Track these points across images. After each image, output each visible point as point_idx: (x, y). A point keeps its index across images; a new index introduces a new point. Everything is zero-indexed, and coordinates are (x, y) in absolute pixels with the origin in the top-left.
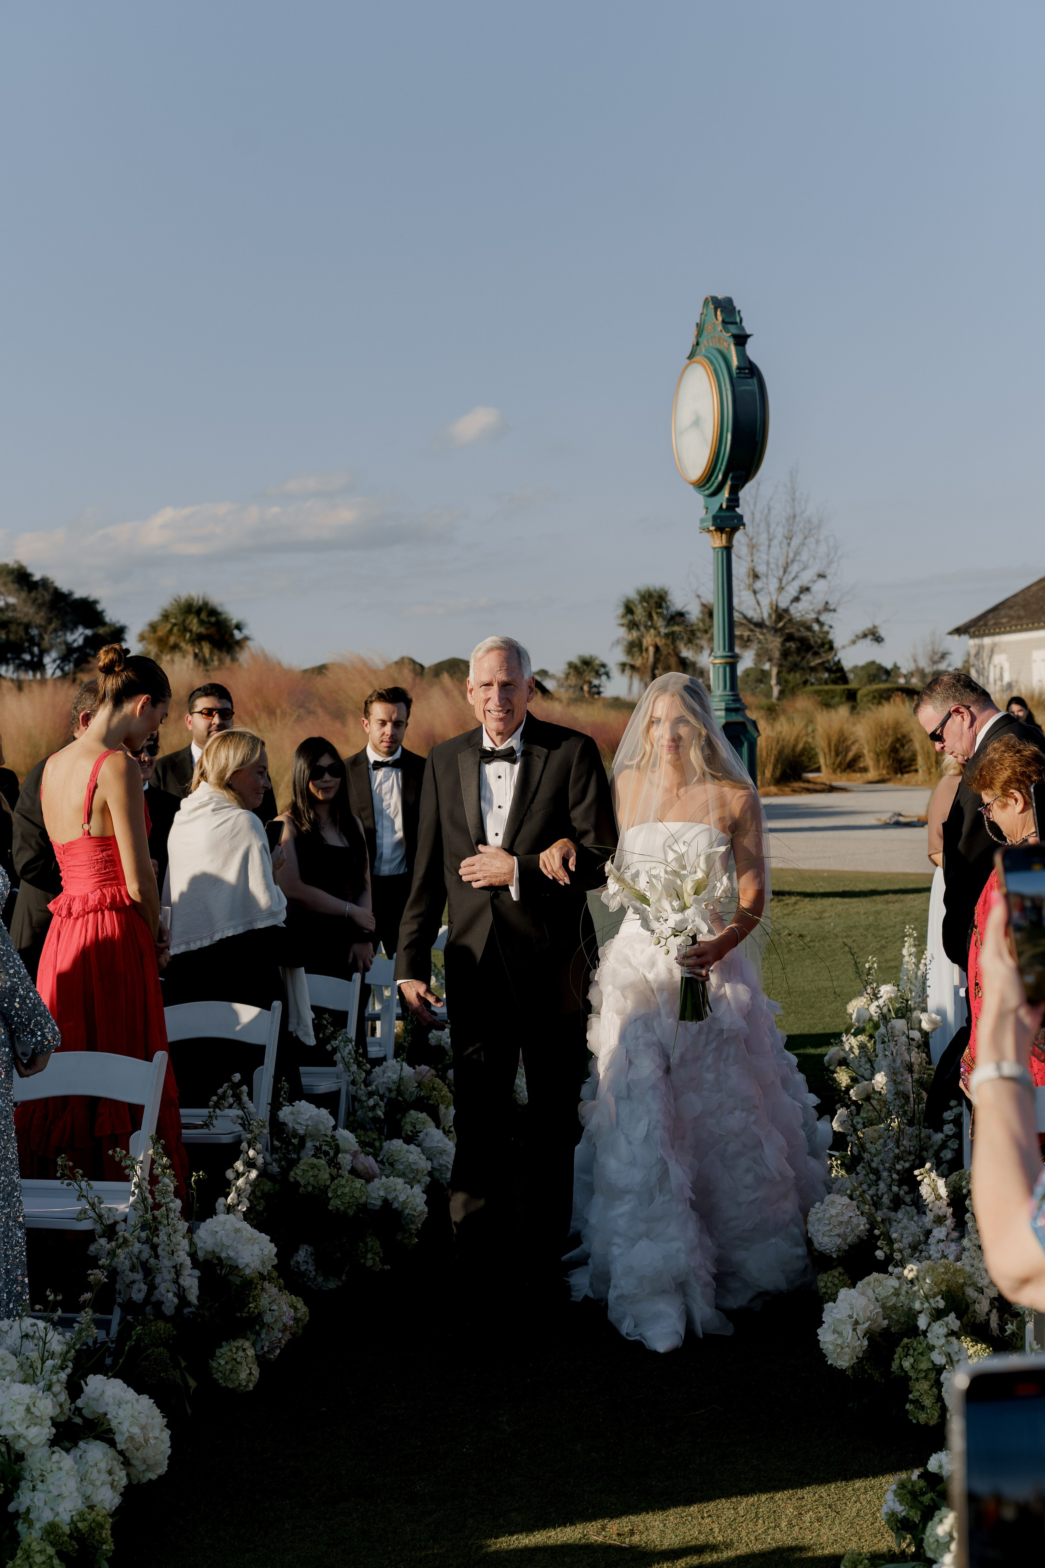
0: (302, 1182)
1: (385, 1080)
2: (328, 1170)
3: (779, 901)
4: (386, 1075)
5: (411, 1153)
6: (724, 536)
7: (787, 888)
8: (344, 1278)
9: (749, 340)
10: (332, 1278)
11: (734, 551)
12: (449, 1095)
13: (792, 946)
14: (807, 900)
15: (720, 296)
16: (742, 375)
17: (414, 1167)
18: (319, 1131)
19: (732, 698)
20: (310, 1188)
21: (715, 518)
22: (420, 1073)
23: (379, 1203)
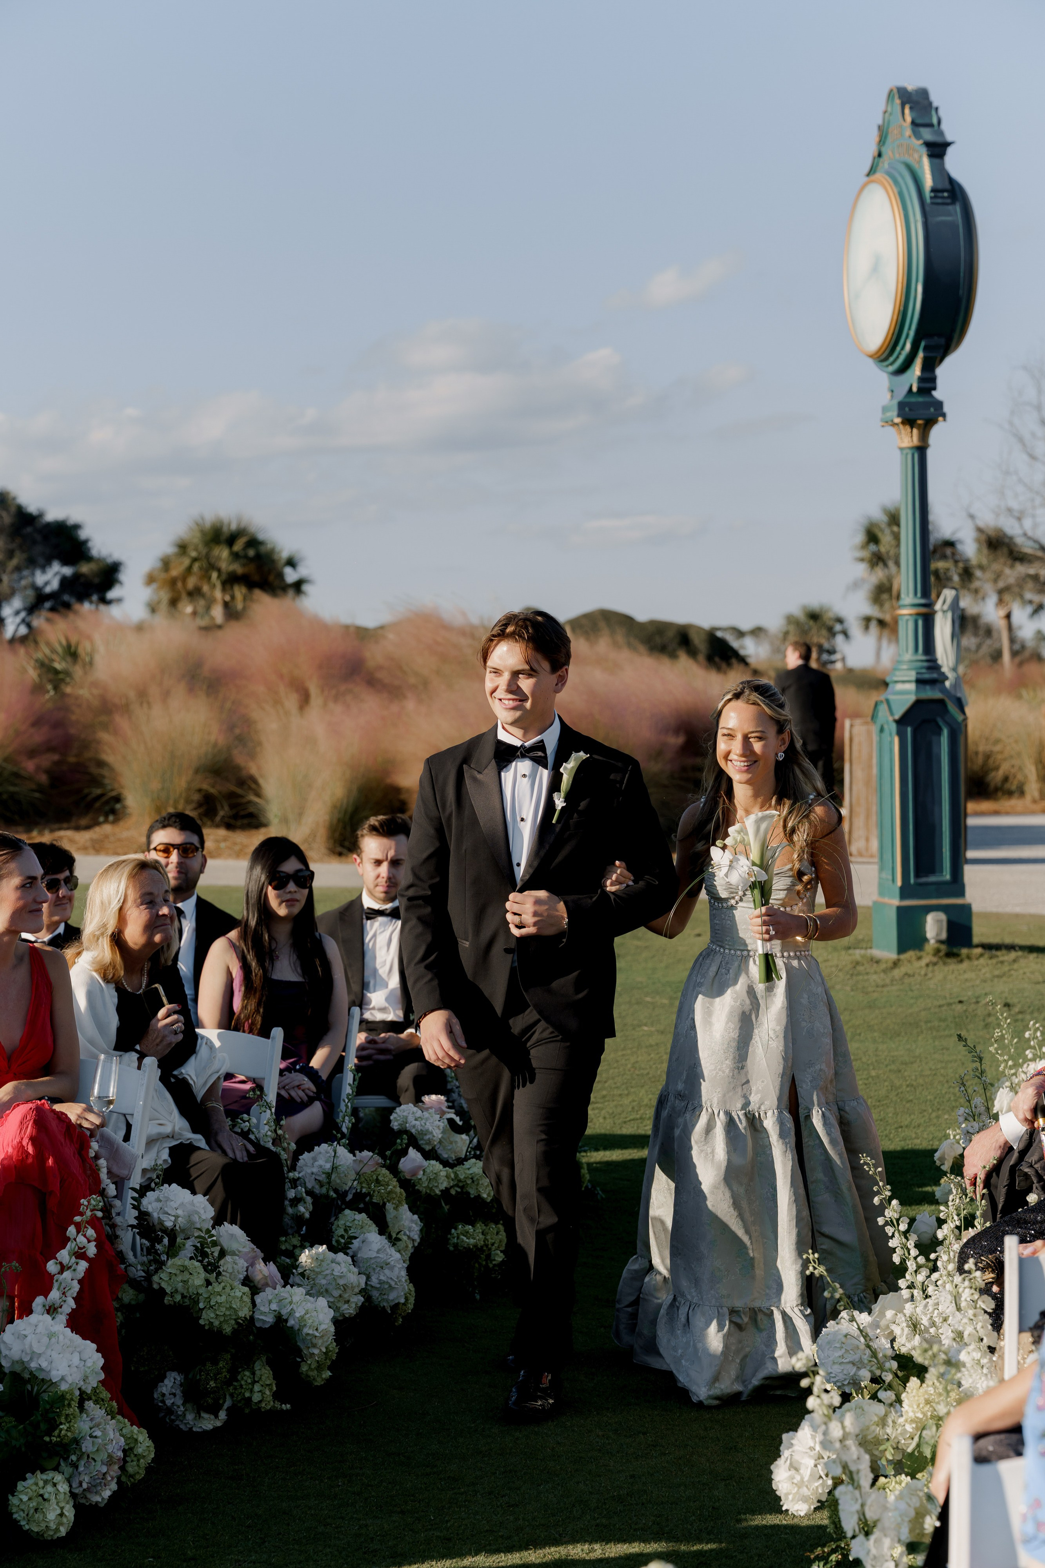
0: (168, 1290)
1: (315, 1170)
2: (203, 1274)
3: (991, 958)
4: (317, 1163)
5: (339, 1264)
6: (915, 431)
7: (1008, 940)
8: (223, 1415)
9: (950, 150)
10: (205, 1415)
11: (930, 453)
12: (398, 1190)
13: (991, 1019)
14: (1032, 956)
15: (910, 87)
16: (939, 201)
17: (341, 1282)
18: (192, 1223)
19: (925, 664)
20: (178, 1298)
21: (901, 405)
22: (360, 1161)
23: (270, 1319)
